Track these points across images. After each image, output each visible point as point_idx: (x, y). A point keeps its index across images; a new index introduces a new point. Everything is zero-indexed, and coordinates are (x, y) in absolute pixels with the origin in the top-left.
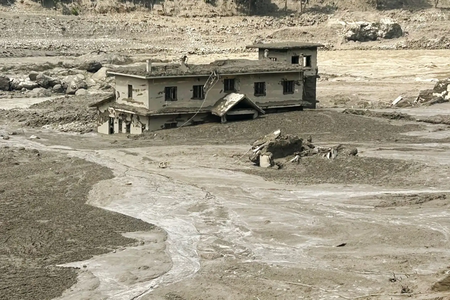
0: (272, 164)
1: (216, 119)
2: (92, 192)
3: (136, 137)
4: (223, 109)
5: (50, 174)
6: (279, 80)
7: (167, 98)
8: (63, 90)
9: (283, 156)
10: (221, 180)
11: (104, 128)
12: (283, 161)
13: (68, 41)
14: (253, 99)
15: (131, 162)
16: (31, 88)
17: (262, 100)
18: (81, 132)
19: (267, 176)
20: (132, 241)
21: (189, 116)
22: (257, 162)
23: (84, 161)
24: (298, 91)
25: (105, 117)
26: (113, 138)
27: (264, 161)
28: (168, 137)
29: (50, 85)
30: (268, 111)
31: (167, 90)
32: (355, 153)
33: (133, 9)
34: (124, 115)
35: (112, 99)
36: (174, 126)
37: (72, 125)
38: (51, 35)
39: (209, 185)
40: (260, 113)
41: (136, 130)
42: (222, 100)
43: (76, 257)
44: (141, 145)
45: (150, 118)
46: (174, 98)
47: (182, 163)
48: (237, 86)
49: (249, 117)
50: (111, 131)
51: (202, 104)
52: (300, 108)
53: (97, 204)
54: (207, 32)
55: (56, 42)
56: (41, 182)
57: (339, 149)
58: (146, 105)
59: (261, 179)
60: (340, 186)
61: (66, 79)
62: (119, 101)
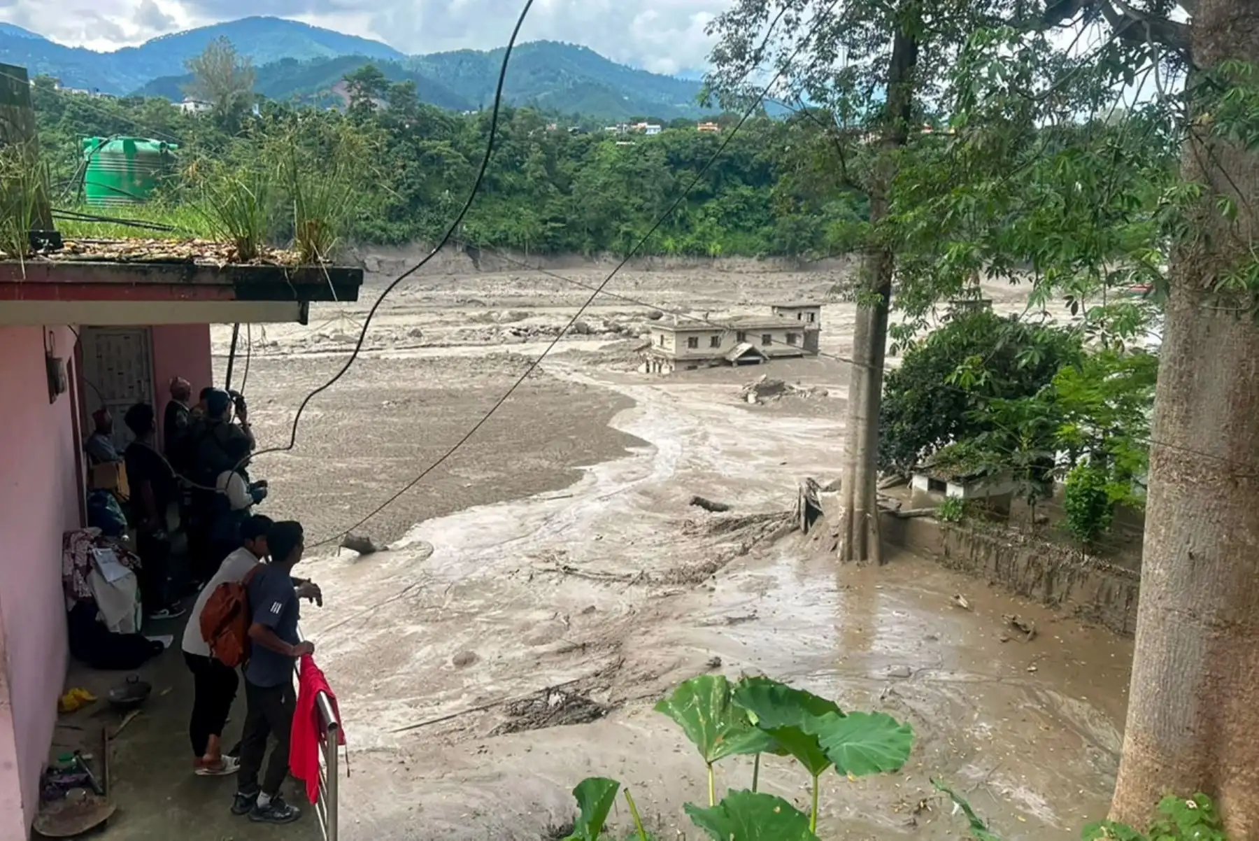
0: (757, 401)
1: (729, 363)
2: (614, 418)
3: (664, 376)
4: (734, 356)
5: (589, 403)
6: (783, 333)
7: (690, 346)
8: (629, 334)
9: (767, 395)
10: (714, 412)
11: (643, 368)
12: (766, 399)
13: (640, 294)
14: (760, 348)
15: (654, 395)
16: (604, 332)
17: (769, 349)
18: (626, 370)
19: (750, 410)
20: (630, 454)
21: (707, 360)
22: (746, 399)
23: (618, 394)
24: (799, 342)
25: (643, 360)
26: (648, 376)
27: (751, 398)
28: (688, 377)
29: (619, 330)
30: (772, 357)
31: (691, 340)
32: (826, 394)
33: (695, 267)
34: (656, 358)
35: (649, 345)
36: (695, 368)
37: (620, 365)
38: (626, 288)
39: (704, 415)
40: (765, 359)
41: (665, 371)
42: (735, 348)
43: (588, 463)
44: (666, 383)
45: (676, 361)
46: (696, 346)
47: (690, 397)
48: (748, 338)
49: (756, 362)
50: (648, 370)
51: (717, 352)
52: (801, 356)
53: (615, 426)
54: (756, 286)
55: (630, 294)
56: (581, 408)
57: (813, 391)
58: (673, 351)
59: (745, 412)
60: (804, 420)
61: (633, 325)
62: (654, 347)
